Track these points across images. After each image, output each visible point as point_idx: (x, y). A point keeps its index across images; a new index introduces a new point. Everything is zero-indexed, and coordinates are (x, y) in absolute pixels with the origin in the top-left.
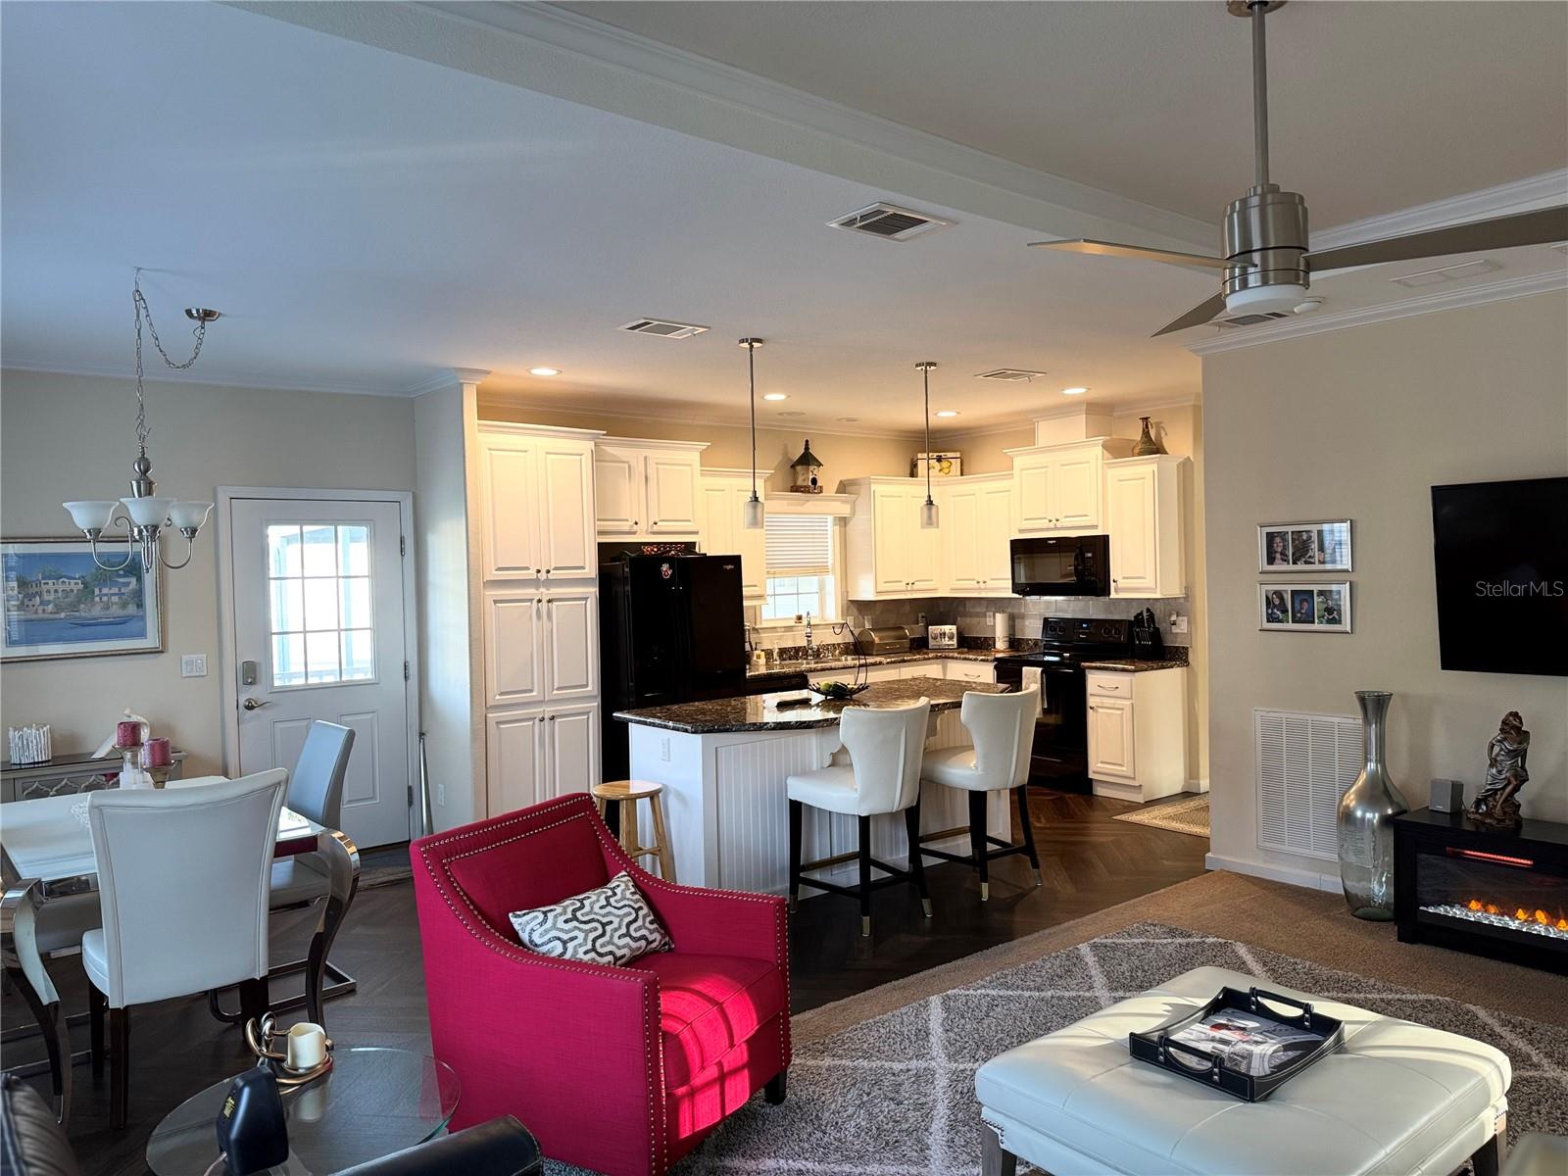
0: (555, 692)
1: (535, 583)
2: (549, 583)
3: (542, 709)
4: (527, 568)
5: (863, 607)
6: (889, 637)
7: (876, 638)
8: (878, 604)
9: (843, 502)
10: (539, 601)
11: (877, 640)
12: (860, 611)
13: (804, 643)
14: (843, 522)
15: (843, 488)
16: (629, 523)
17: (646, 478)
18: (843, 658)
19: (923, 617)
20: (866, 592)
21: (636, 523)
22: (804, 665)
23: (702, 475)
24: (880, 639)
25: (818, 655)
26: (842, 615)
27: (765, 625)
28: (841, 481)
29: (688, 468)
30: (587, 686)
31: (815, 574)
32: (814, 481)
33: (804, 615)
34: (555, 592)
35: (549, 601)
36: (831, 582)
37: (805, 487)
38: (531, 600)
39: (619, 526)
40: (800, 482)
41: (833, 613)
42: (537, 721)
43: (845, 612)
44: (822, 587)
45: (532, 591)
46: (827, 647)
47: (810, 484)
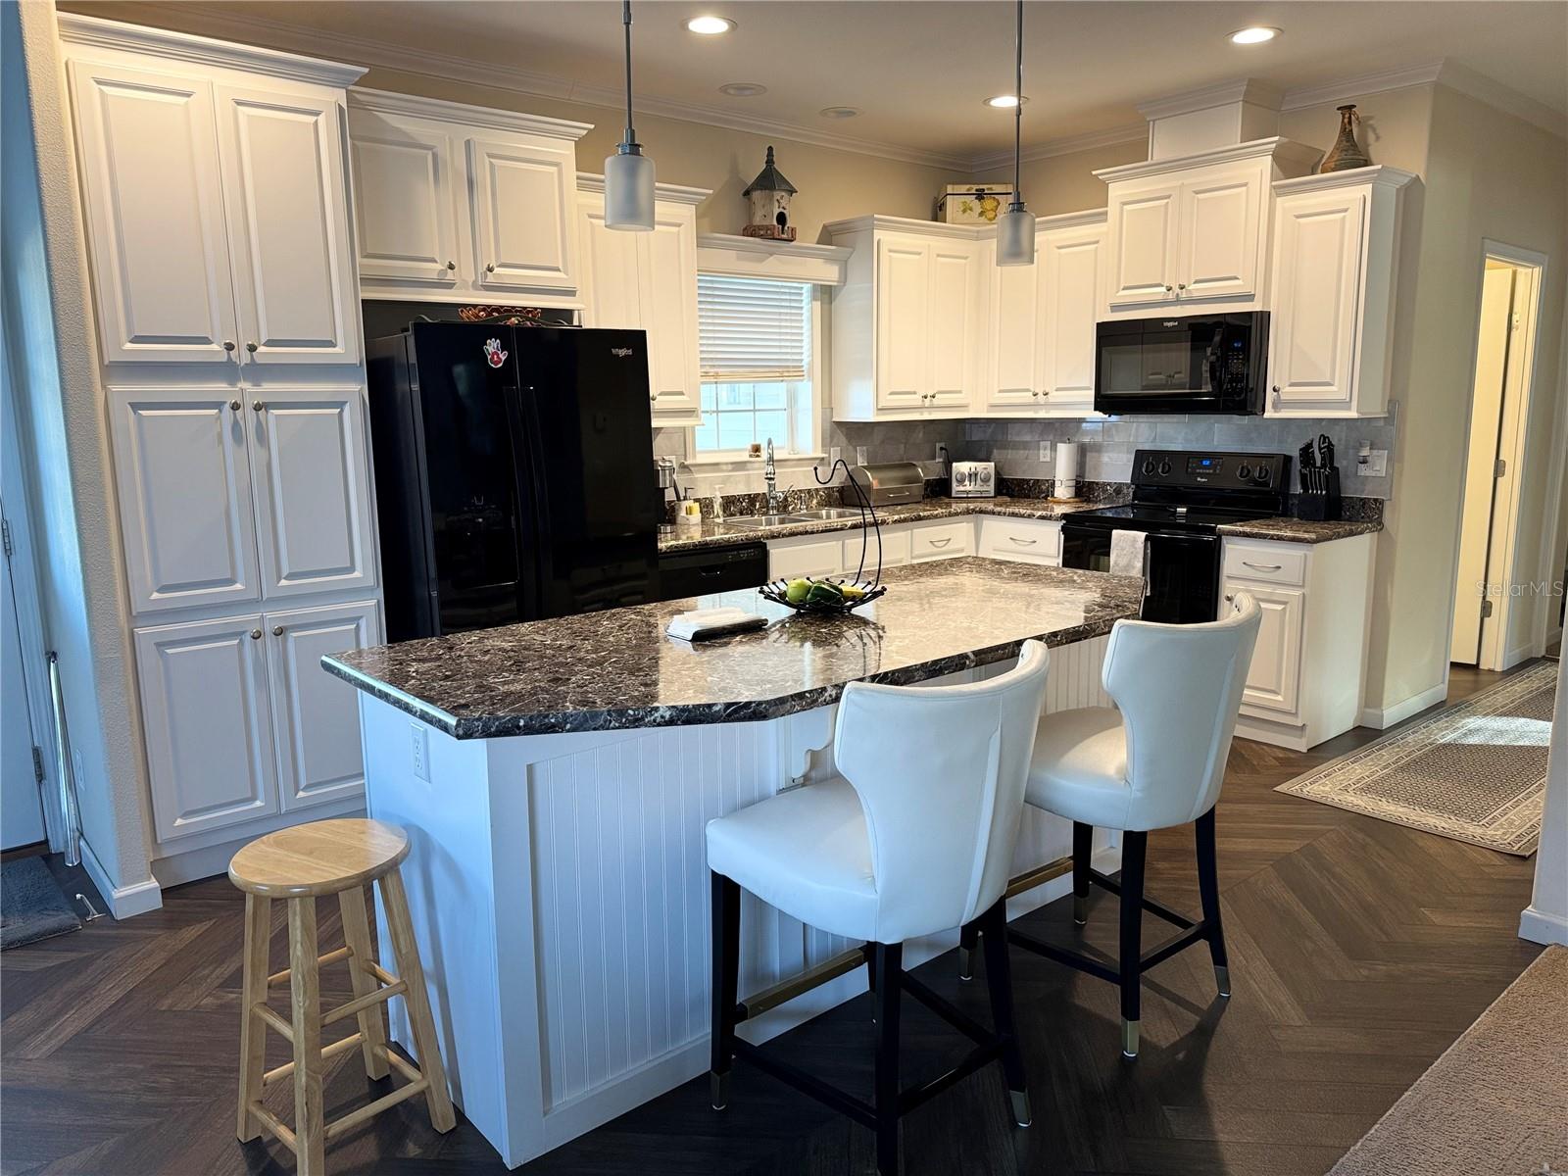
0: (284, 582)
1: (227, 370)
2: (259, 372)
3: (257, 616)
4: (205, 341)
5: (855, 432)
6: (895, 480)
7: (873, 479)
8: (876, 429)
9: (829, 259)
10: (235, 407)
11: (876, 485)
12: (849, 438)
13: (764, 489)
14: (826, 294)
15: (828, 236)
16: (438, 267)
17: (471, 183)
18: (824, 512)
19: (942, 449)
20: (861, 408)
21: (451, 267)
22: (760, 526)
23: (580, 187)
24: (881, 482)
25: (786, 507)
26: (823, 446)
27: (701, 459)
28: (825, 227)
29: (554, 169)
30: (351, 569)
31: (781, 378)
32: (782, 219)
33: (764, 446)
34: (272, 388)
35: (258, 408)
36: (808, 392)
37: (767, 228)
38: (219, 405)
39: (410, 269)
40: (758, 220)
41: (808, 442)
42: (247, 638)
43: (828, 441)
44: (792, 398)
45: (222, 386)
46: (798, 495)
47: (775, 223)
